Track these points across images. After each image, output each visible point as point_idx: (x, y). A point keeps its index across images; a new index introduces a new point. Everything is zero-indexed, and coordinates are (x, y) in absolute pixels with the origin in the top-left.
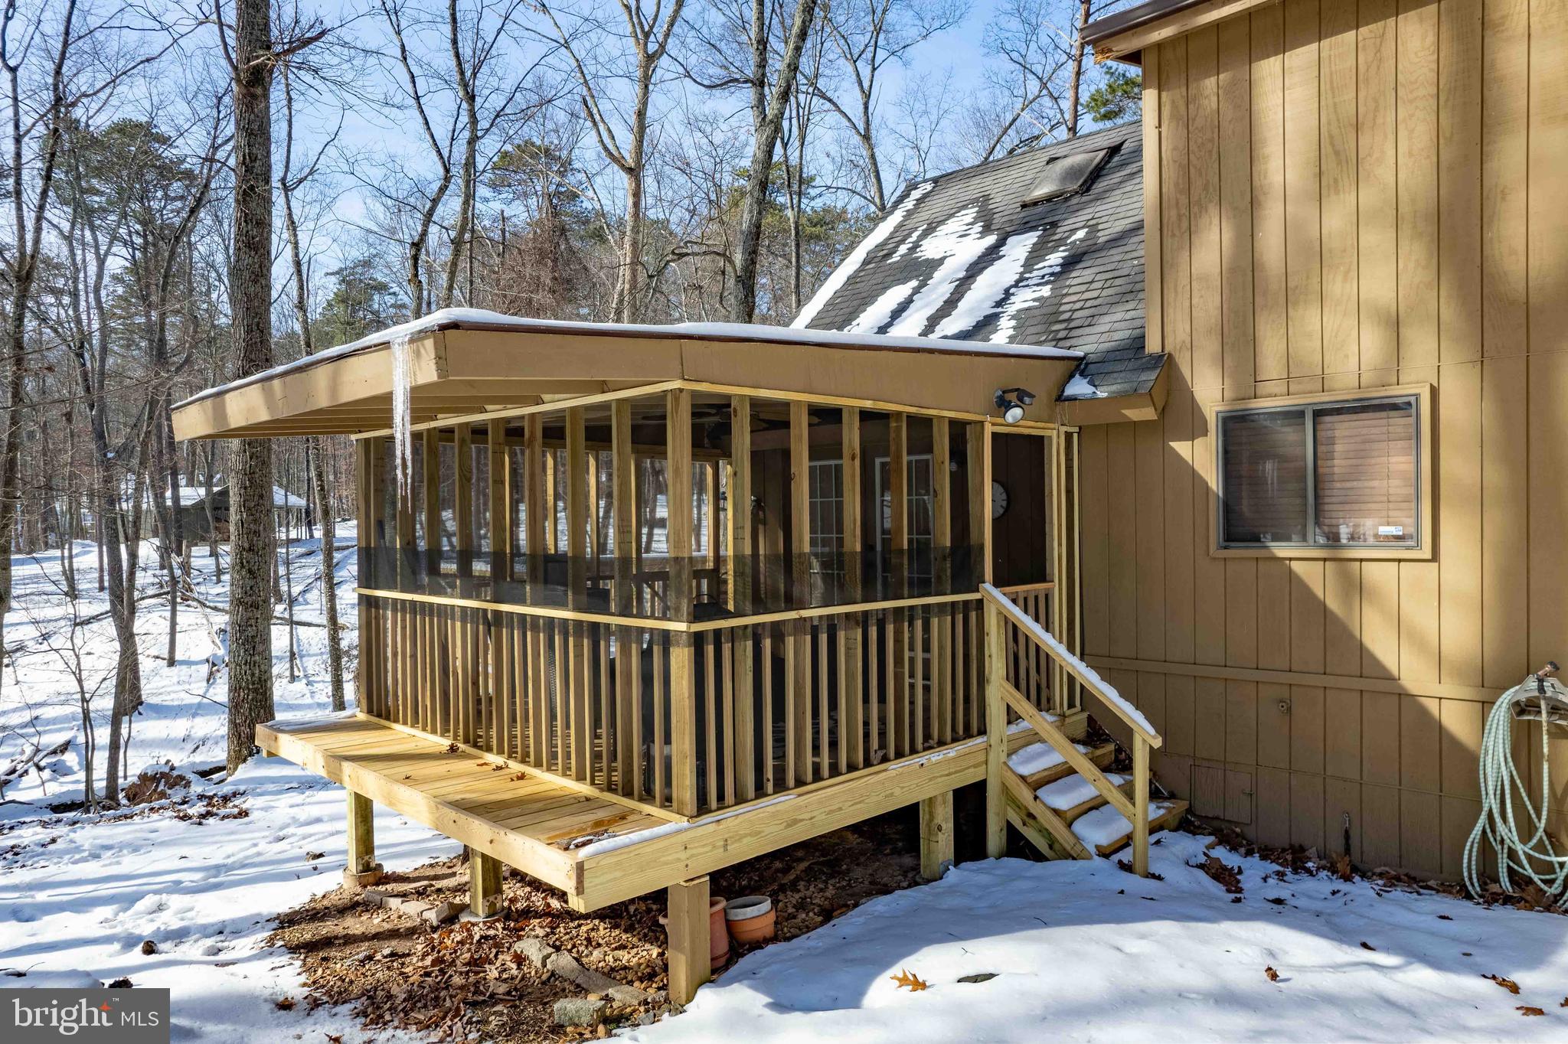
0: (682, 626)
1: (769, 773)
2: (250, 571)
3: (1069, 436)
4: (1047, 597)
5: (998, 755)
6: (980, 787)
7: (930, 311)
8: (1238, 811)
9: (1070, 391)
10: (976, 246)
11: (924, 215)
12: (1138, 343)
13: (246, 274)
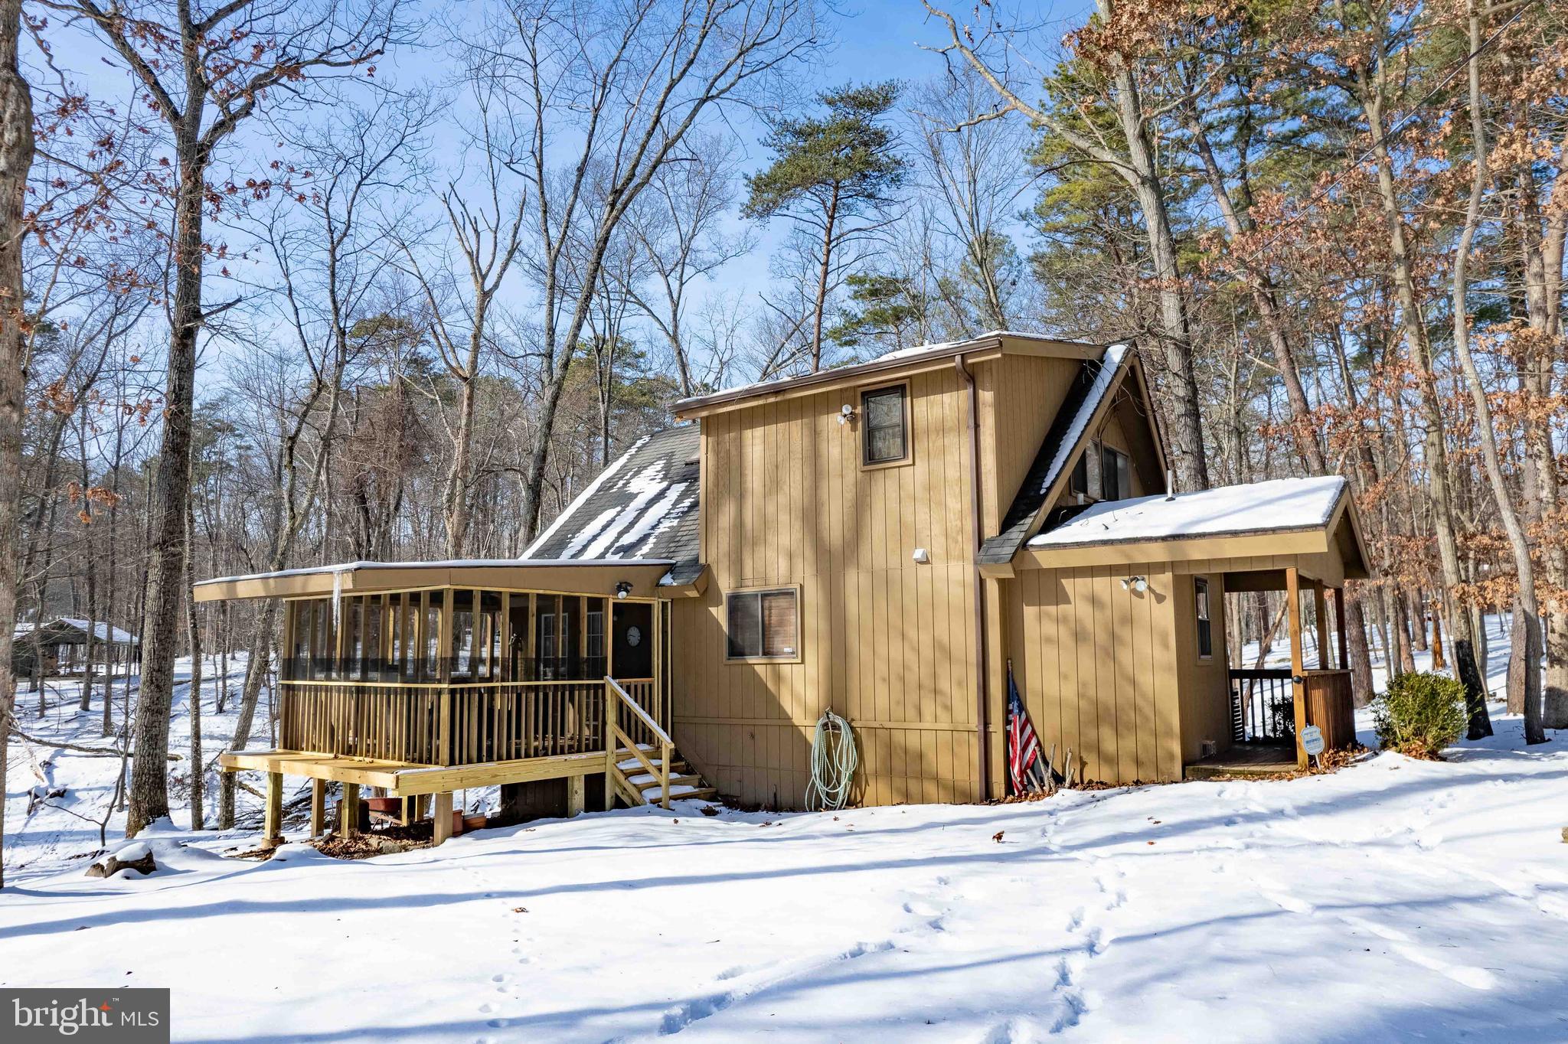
0: (445, 686)
1: (485, 753)
2: (158, 686)
3: (664, 605)
4: (650, 686)
5: (611, 760)
6: (602, 776)
7: (620, 528)
8: (734, 790)
9: (663, 581)
10: (656, 487)
11: (638, 461)
12: (696, 560)
13: (170, 470)
